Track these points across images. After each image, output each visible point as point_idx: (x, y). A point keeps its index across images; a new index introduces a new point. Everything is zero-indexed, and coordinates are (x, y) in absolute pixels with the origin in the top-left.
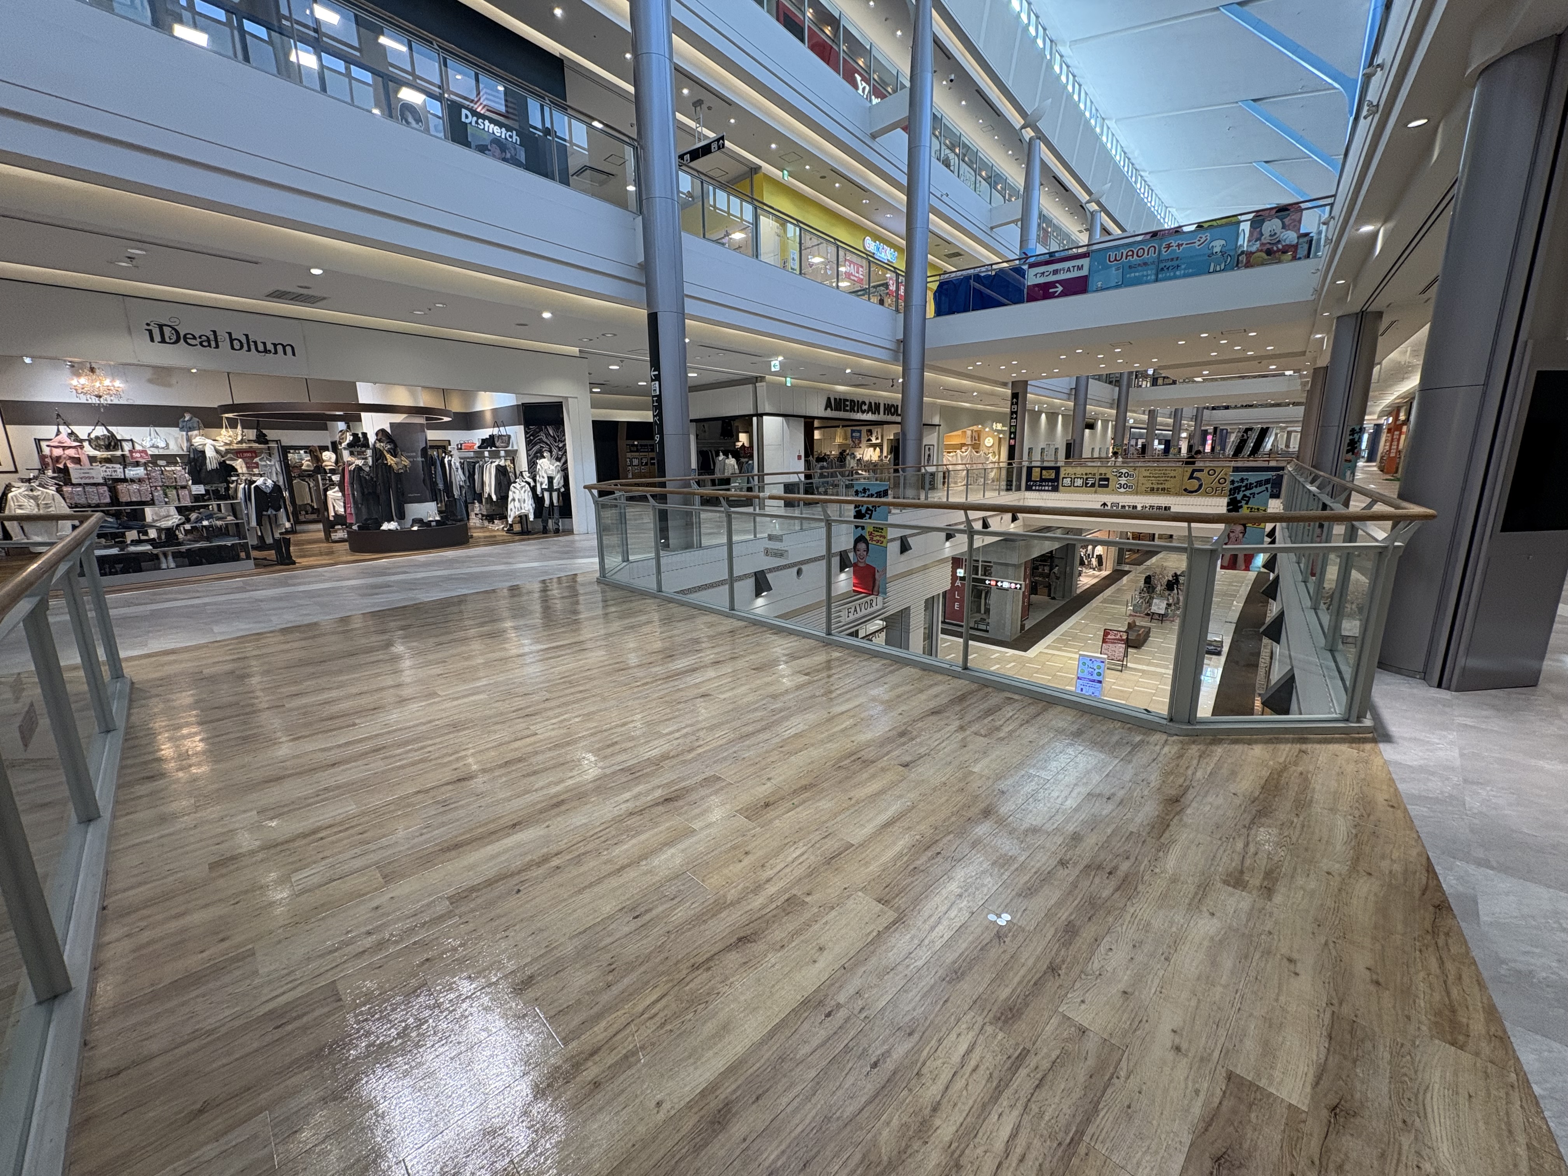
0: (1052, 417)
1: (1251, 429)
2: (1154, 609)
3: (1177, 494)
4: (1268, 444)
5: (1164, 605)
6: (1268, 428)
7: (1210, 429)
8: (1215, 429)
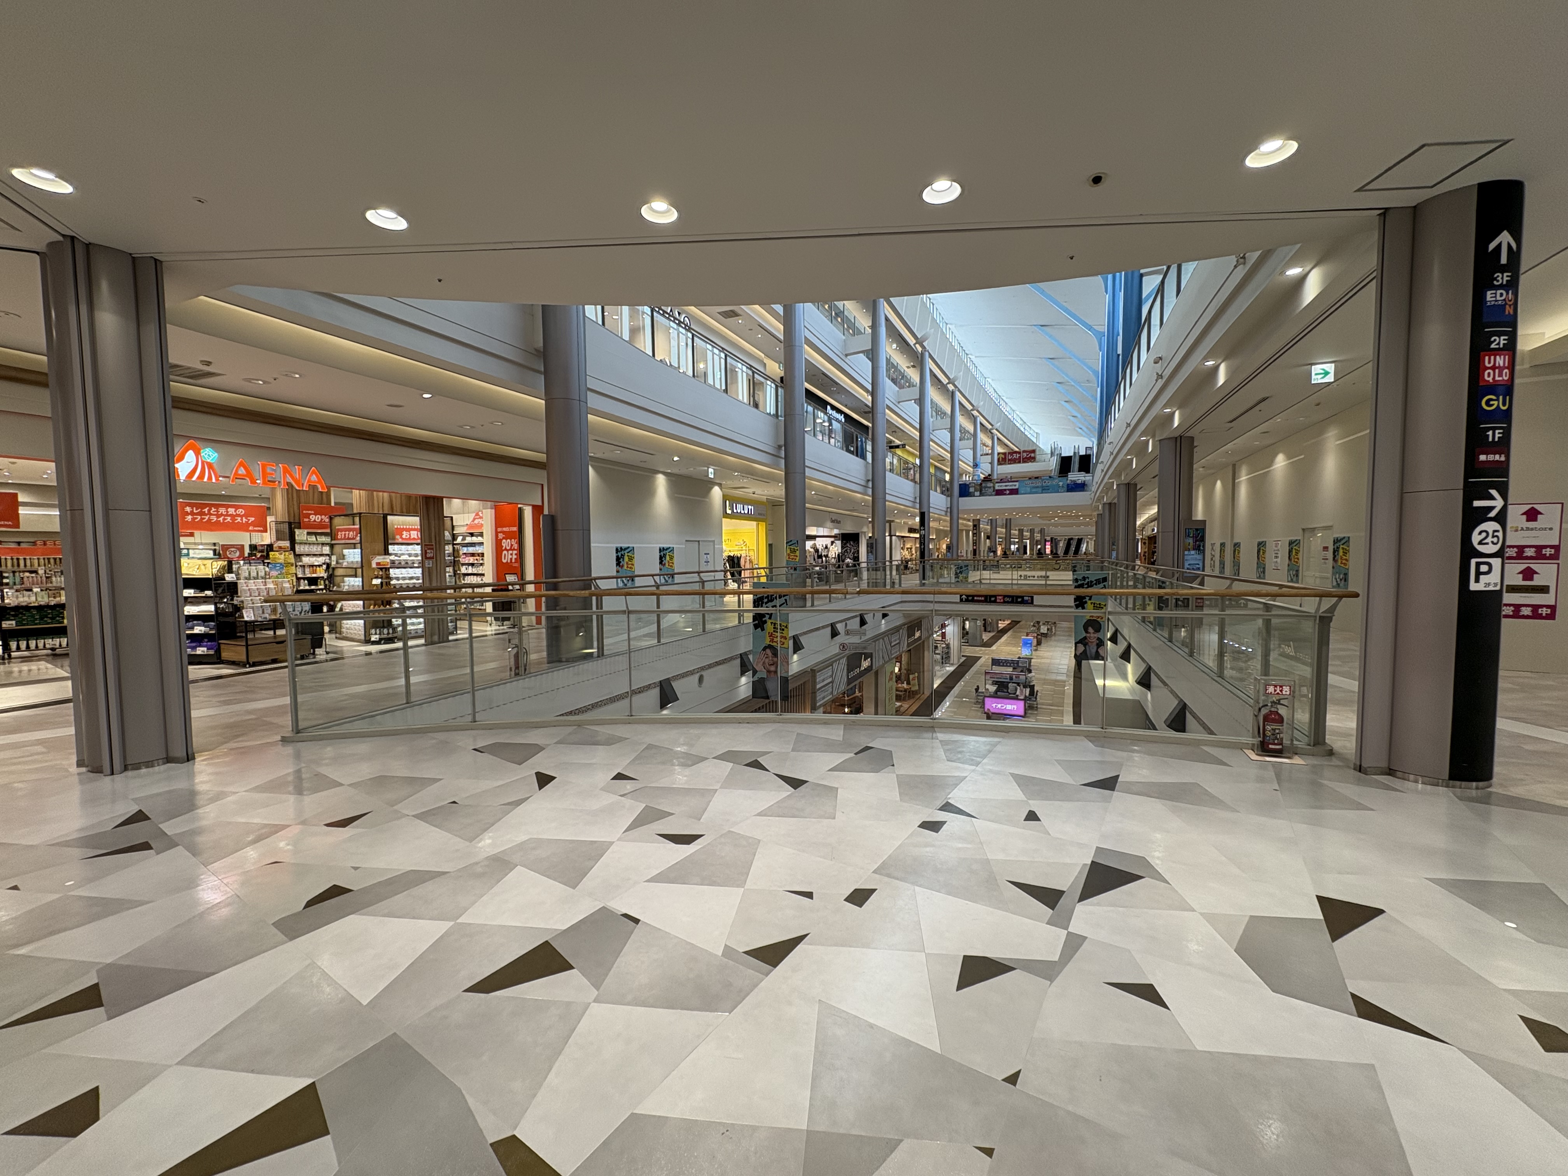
0: (967, 532)
1: (1072, 539)
2: (1042, 631)
3: (1052, 570)
4: (1084, 548)
5: (1046, 629)
6: (1082, 539)
7: (1048, 538)
8: (1052, 538)
